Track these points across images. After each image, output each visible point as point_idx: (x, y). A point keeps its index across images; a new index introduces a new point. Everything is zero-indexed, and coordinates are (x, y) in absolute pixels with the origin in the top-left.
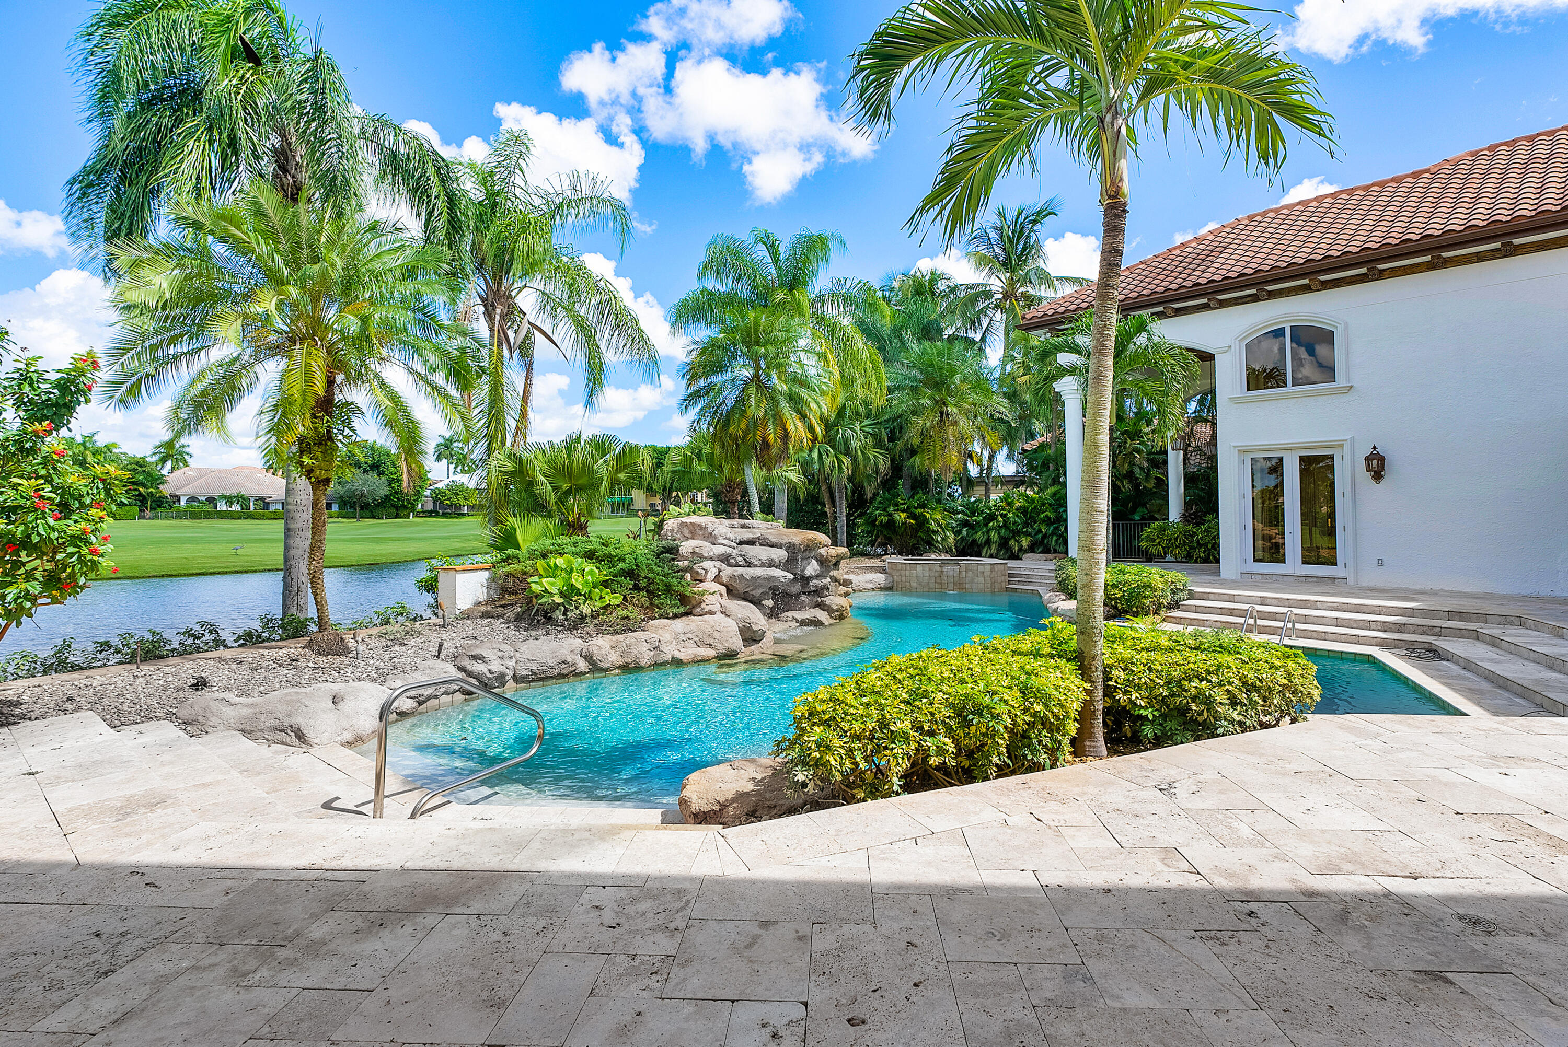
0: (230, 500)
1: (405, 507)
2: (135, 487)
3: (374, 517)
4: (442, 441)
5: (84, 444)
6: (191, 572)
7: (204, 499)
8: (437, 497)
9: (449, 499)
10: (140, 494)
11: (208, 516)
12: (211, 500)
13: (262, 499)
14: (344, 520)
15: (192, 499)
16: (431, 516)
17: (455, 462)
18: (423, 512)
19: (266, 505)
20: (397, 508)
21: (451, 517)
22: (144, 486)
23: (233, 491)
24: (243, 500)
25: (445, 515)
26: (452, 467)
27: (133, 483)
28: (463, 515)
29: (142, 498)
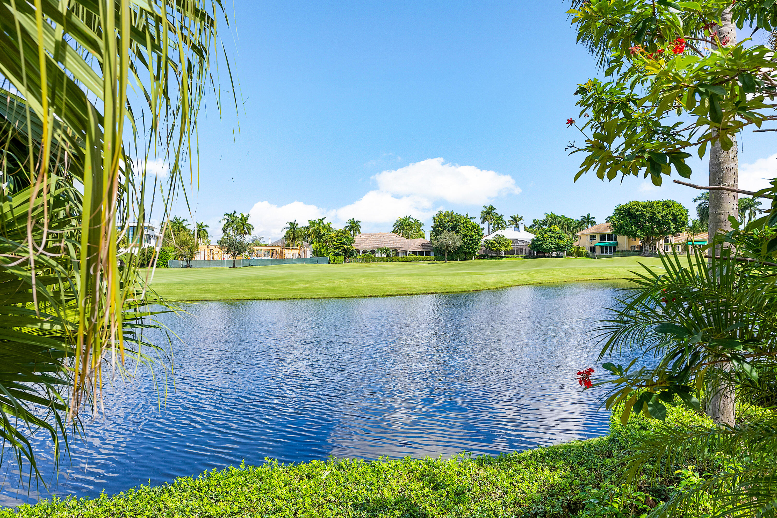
0: (381, 250)
1: (470, 253)
2: (342, 245)
3: (453, 260)
4: (484, 209)
5: (319, 223)
6: (386, 294)
7: (369, 251)
8: (488, 245)
9: (495, 247)
10: (344, 249)
11: (373, 260)
12: (373, 252)
13: (396, 250)
14: (438, 262)
15: (365, 251)
16: (484, 258)
17: (493, 222)
18: (480, 256)
19: (398, 254)
20: (465, 253)
21: (496, 259)
22: (346, 245)
23: (382, 246)
24: (386, 251)
25: (492, 258)
26: (491, 226)
27: (341, 243)
28: (503, 257)
29: (345, 251)
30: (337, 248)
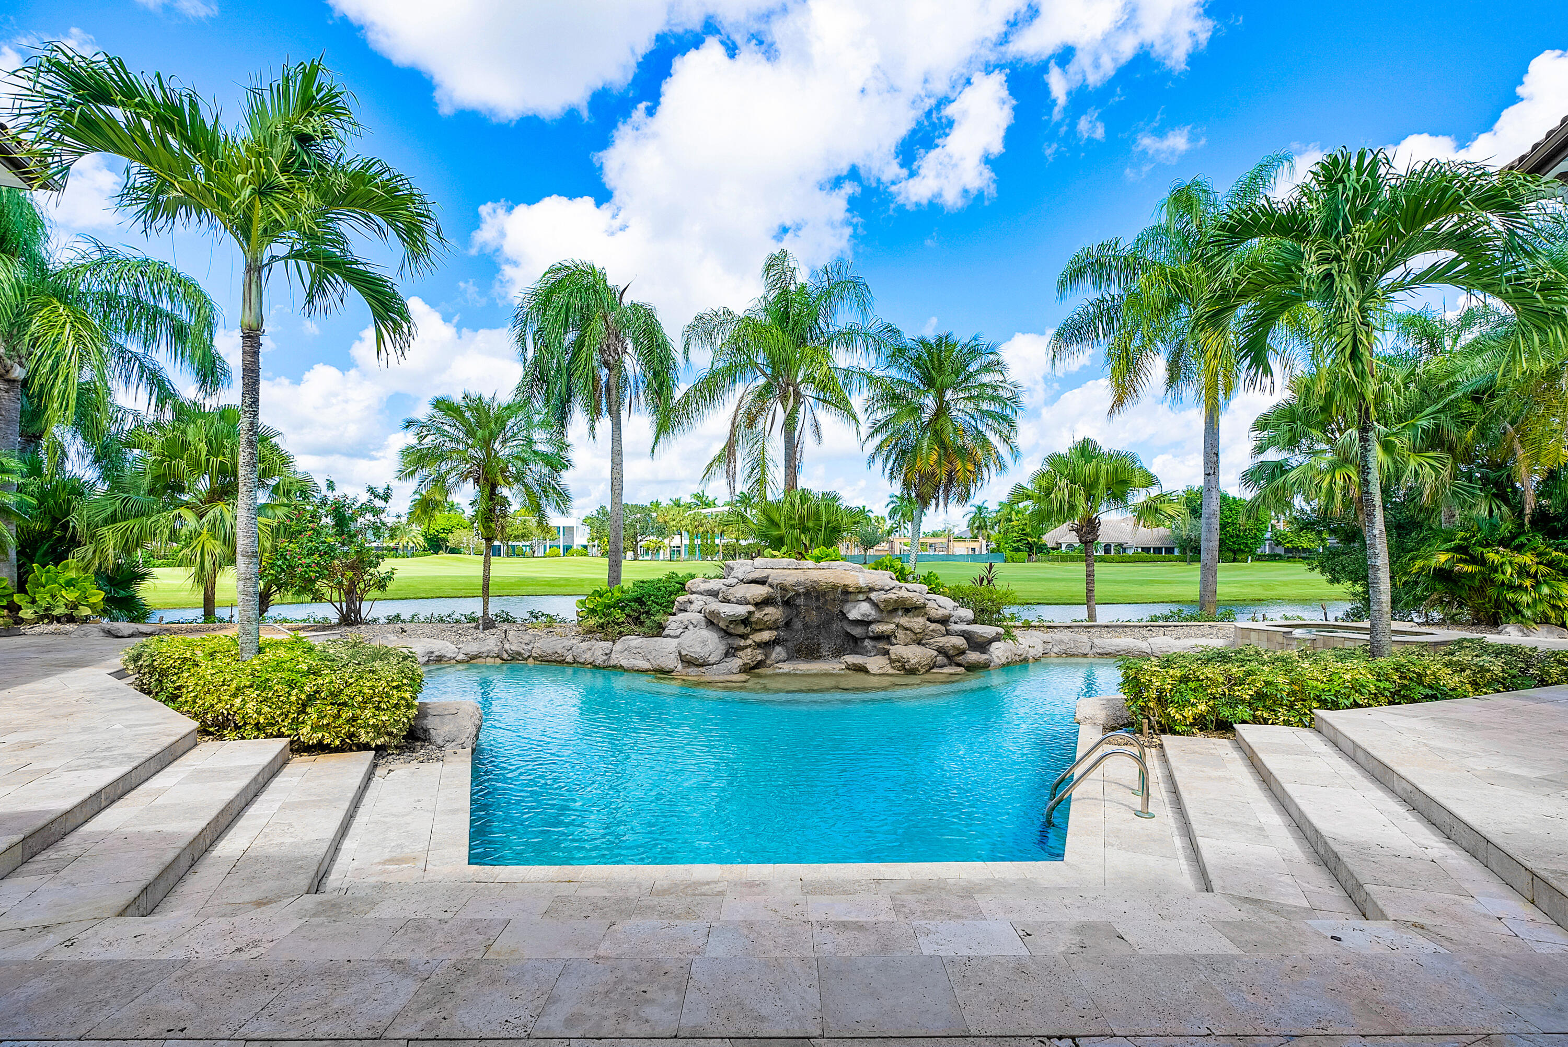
10: (1028, 543)
13: (1121, 545)
19: (1124, 551)
20: (1234, 552)
22: (1031, 537)
27: (1024, 534)
29: (1030, 547)
30: (1018, 541)
